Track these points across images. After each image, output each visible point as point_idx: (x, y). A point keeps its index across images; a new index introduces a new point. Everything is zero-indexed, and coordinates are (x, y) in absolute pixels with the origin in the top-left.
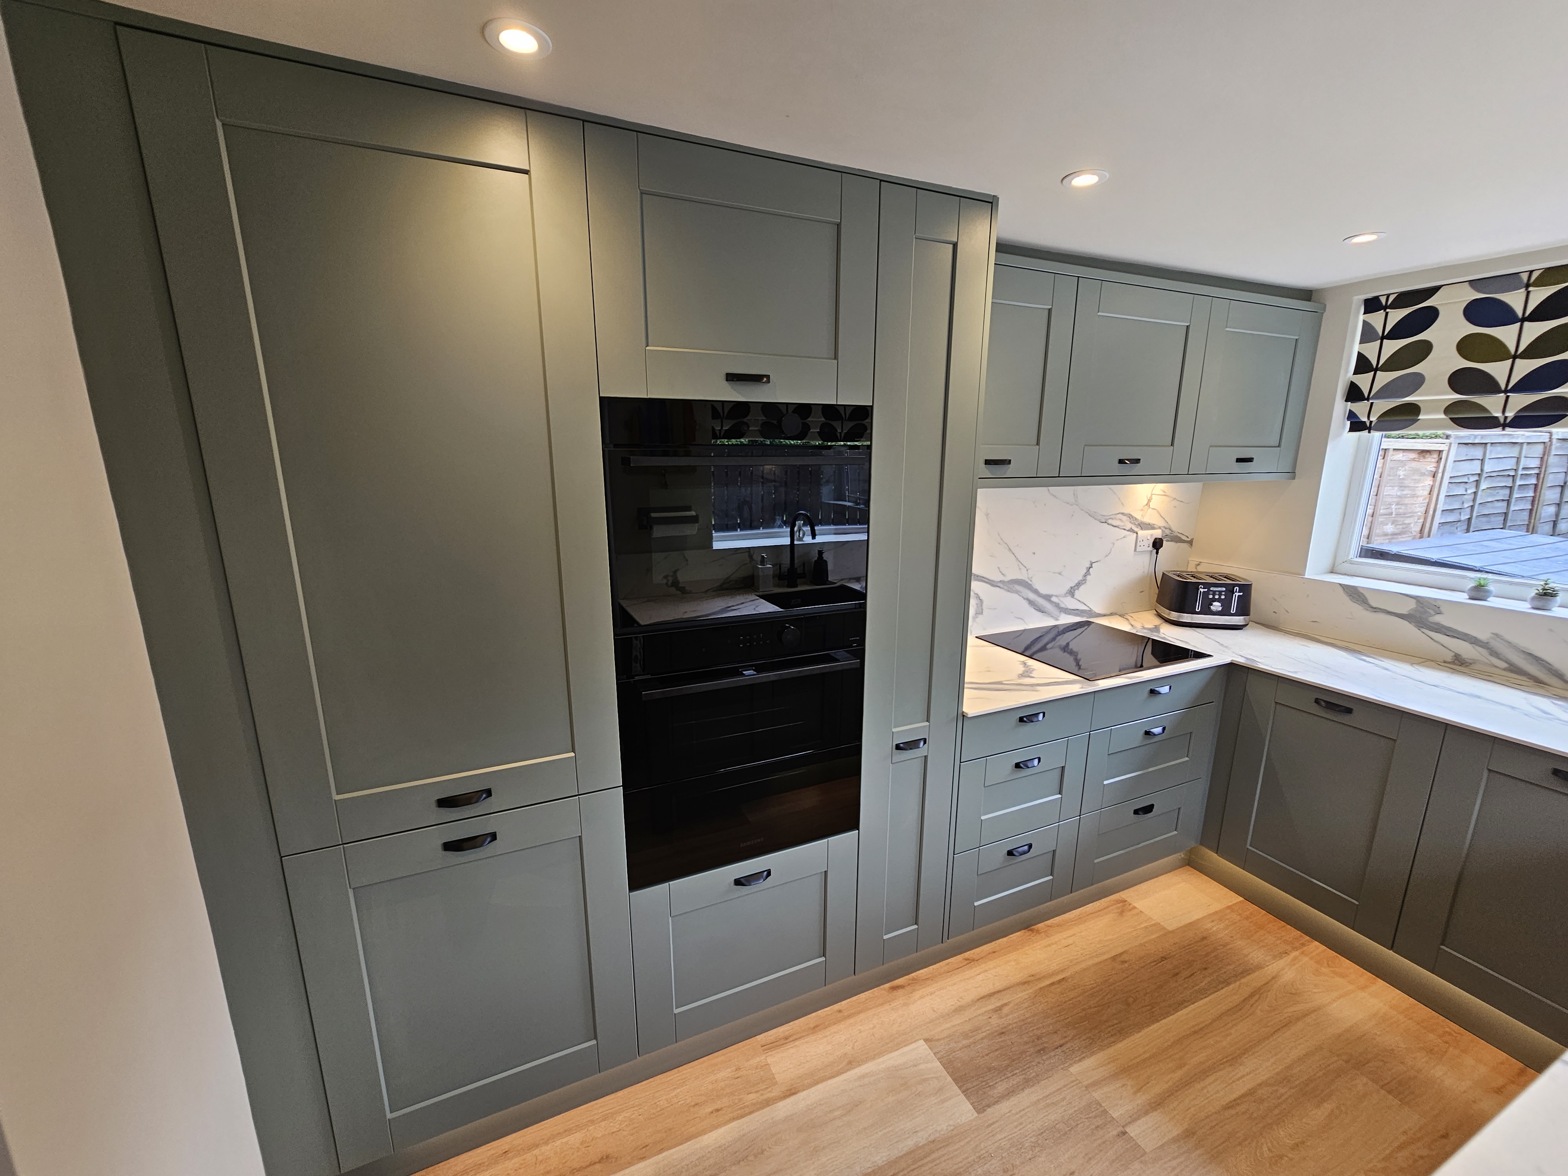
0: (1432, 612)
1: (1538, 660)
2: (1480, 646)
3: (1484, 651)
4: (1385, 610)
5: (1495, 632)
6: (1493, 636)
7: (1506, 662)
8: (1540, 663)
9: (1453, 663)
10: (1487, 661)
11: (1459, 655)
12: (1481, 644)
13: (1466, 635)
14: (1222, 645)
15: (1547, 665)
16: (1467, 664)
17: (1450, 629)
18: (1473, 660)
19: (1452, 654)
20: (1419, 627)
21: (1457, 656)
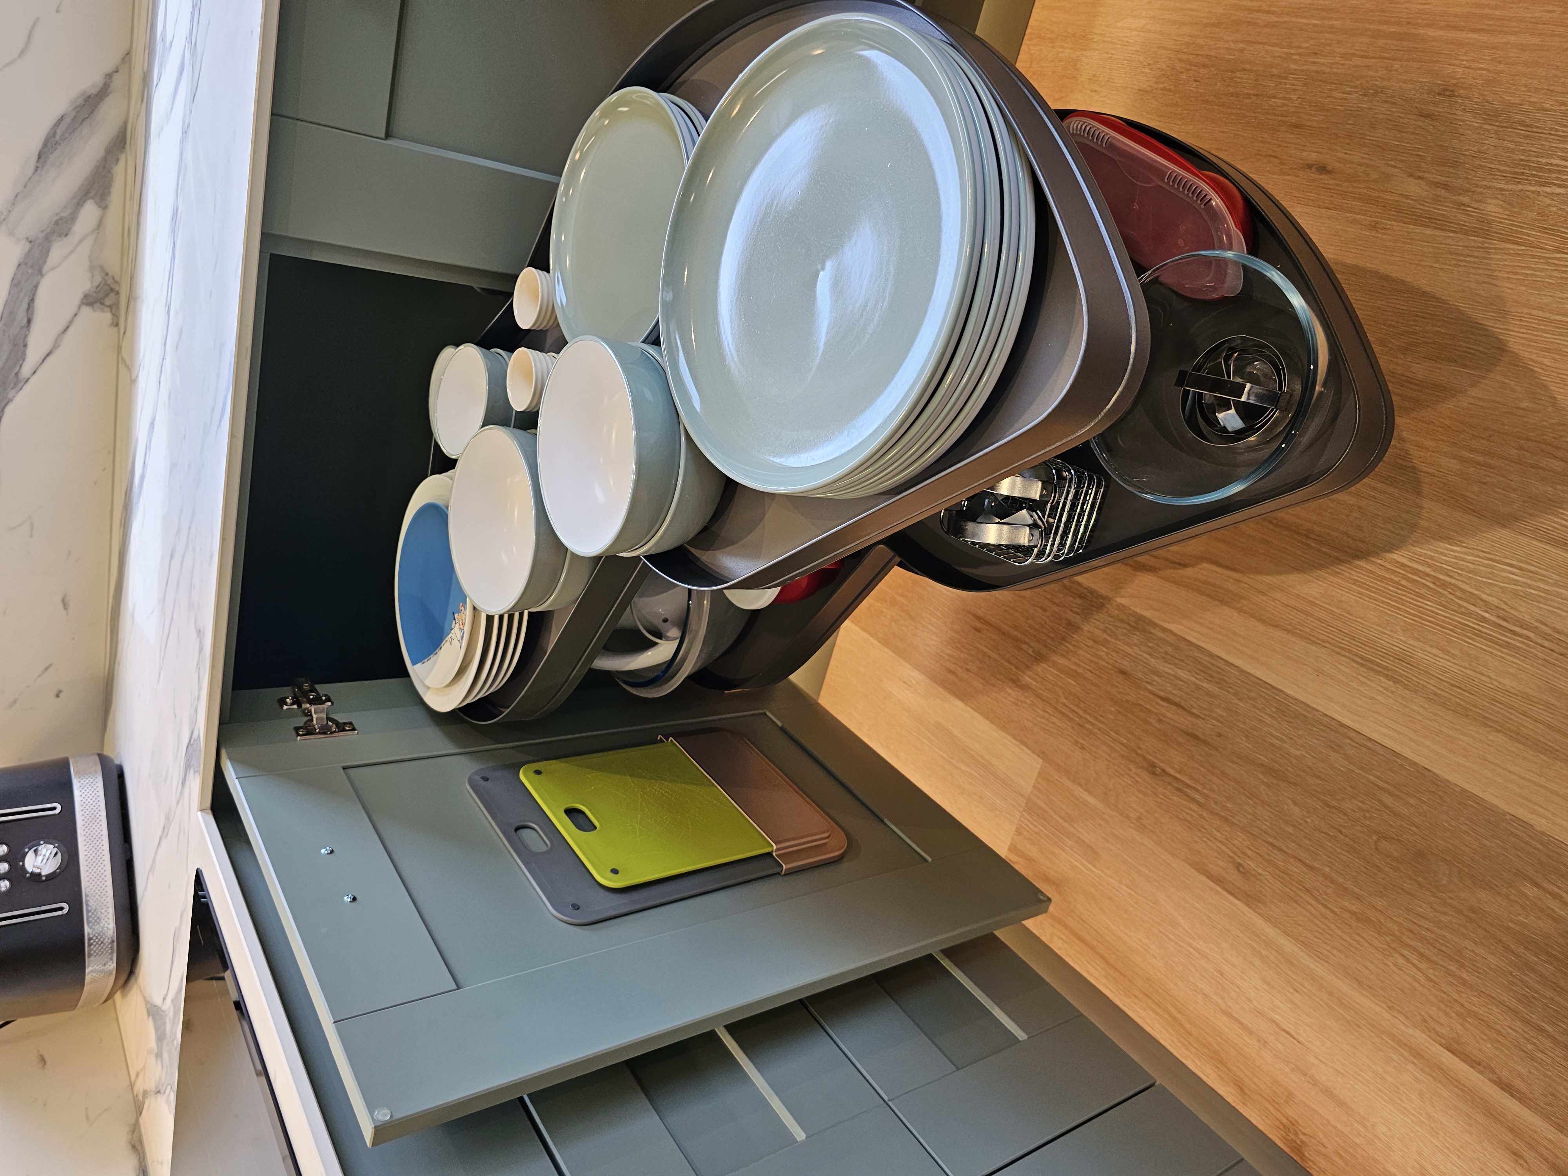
1: (52, 142)
2: (45, 253)
3: (58, 250)
7: (80, 204)
9: (114, 308)
10: (89, 243)
11: (86, 296)
13: (15, 284)
14: (165, 830)
15: (64, 125)
16: (110, 281)
18: (91, 269)
19: (86, 310)
20: (19, 382)
21: (91, 300)
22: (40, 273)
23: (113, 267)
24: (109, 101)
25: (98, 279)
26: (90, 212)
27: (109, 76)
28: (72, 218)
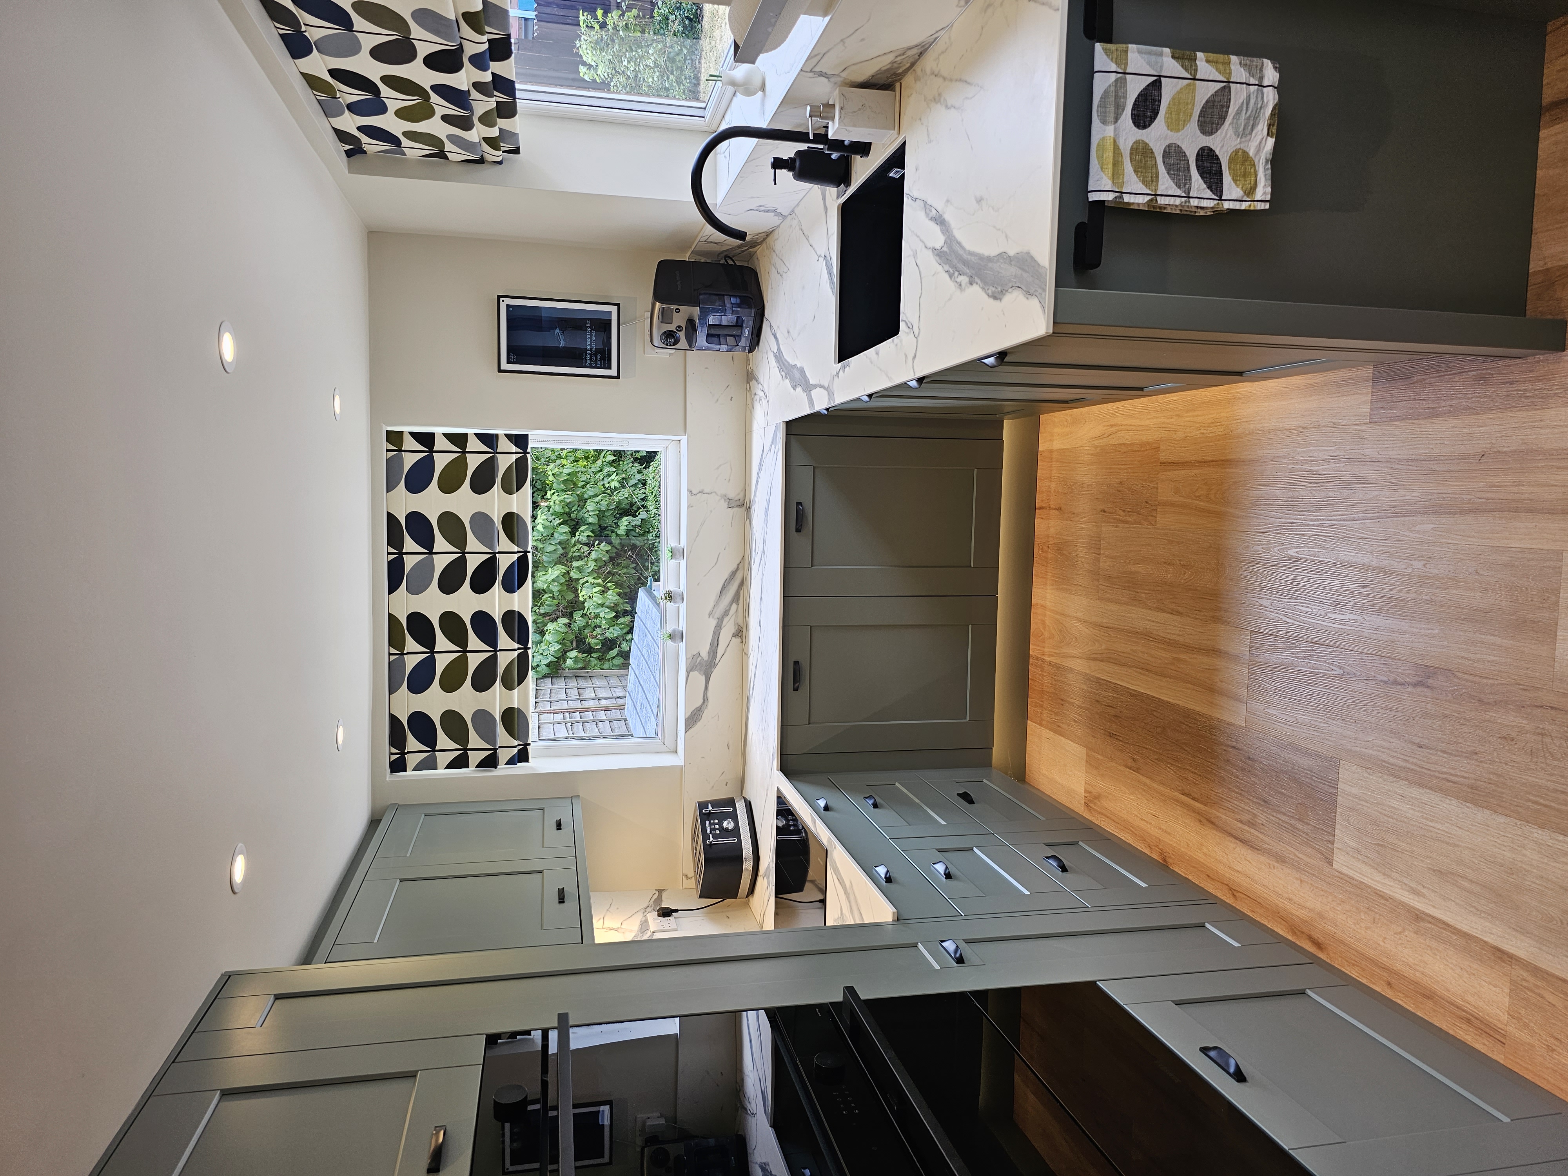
0: (699, 659)
1: (724, 588)
2: (722, 622)
3: (726, 620)
4: (704, 692)
5: (707, 616)
6: (711, 616)
7: (731, 605)
8: (727, 586)
9: (741, 637)
10: (734, 616)
12: (720, 622)
13: (714, 633)
16: (740, 628)
17: (712, 644)
18: (735, 625)
19: (734, 638)
20: (715, 666)
21: (734, 635)
22: (721, 629)
23: (741, 623)
24: (738, 572)
25: (737, 628)
26: (734, 606)
27: (739, 564)
28: (729, 610)
